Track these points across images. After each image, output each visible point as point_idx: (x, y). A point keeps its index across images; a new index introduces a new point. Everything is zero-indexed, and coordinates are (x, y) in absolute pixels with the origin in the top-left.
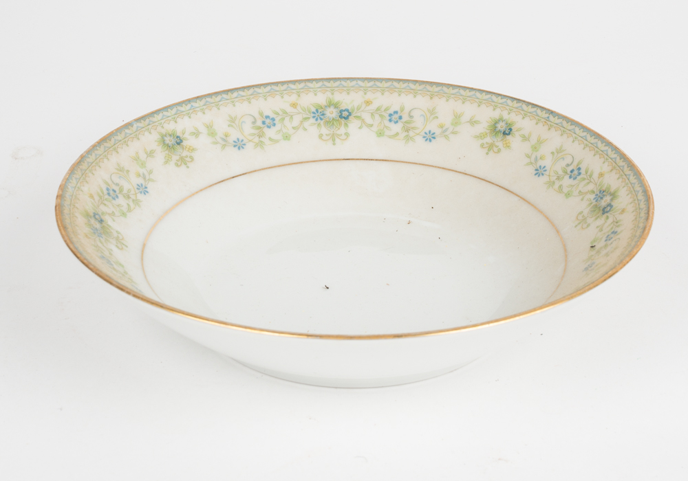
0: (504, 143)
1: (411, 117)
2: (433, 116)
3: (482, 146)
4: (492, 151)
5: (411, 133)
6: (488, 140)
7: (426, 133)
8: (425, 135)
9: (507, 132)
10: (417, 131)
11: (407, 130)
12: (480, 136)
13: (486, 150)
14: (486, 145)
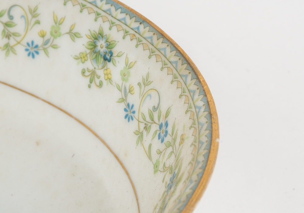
0: (105, 72)
1: (11, 17)
2: (34, 20)
3: (83, 73)
4: (93, 83)
5: (12, 42)
6: (89, 65)
7: (28, 44)
8: (28, 48)
9: (107, 58)
10: (19, 39)
11: (8, 36)
12: (81, 58)
13: (87, 80)
14: (87, 73)
